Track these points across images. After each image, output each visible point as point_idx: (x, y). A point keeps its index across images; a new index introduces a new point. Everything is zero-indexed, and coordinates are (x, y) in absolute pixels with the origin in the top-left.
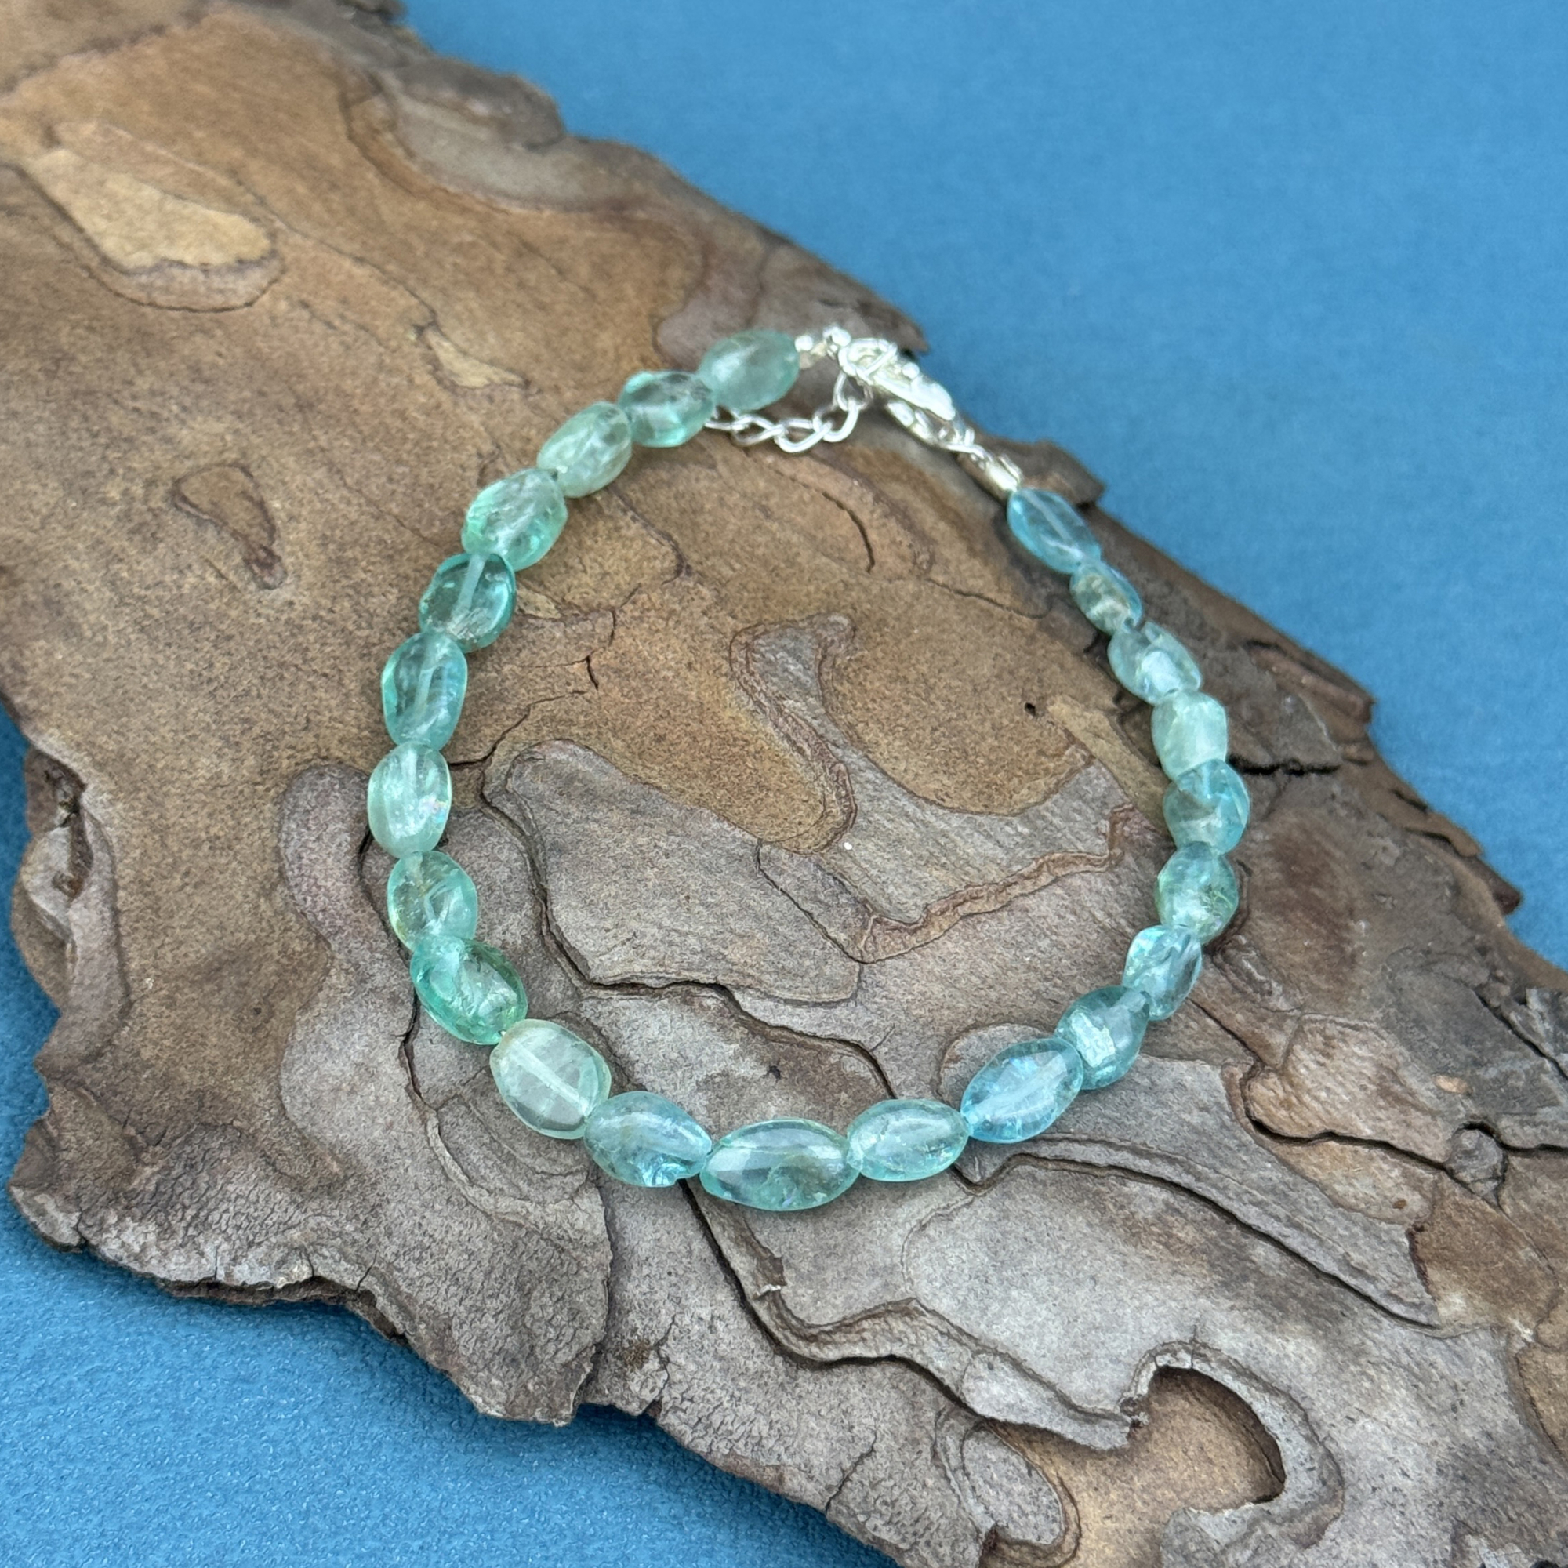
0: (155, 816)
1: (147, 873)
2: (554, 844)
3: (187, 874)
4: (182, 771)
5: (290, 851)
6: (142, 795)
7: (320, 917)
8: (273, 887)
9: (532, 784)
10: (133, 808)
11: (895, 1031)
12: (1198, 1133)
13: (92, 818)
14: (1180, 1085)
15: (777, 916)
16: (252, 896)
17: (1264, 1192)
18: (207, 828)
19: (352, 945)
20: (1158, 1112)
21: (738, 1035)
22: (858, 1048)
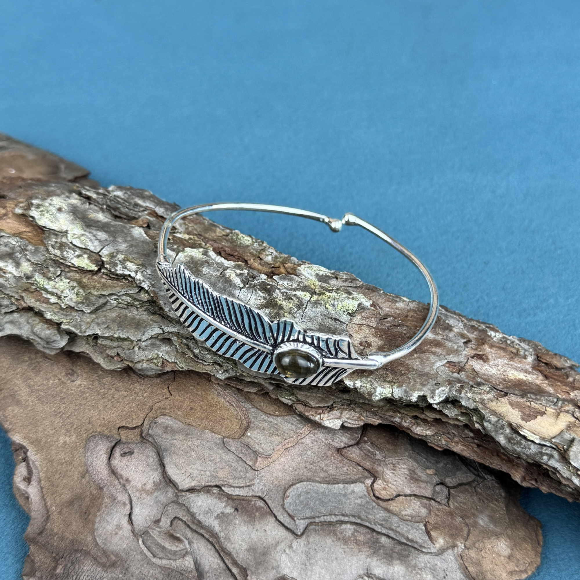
0: (49, 457)
1: (49, 475)
2: (164, 449)
3: (60, 473)
4: (55, 442)
5: (89, 462)
6: (45, 450)
7: (100, 481)
8: (85, 474)
9: (156, 431)
10: (43, 455)
11: (269, 491)
12: (360, 506)
13: (31, 460)
14: (353, 492)
15: (231, 460)
16: (80, 478)
17: (382, 521)
18: (64, 459)
19: (111, 488)
20: (348, 501)
21: (225, 499)
22: (260, 498)
